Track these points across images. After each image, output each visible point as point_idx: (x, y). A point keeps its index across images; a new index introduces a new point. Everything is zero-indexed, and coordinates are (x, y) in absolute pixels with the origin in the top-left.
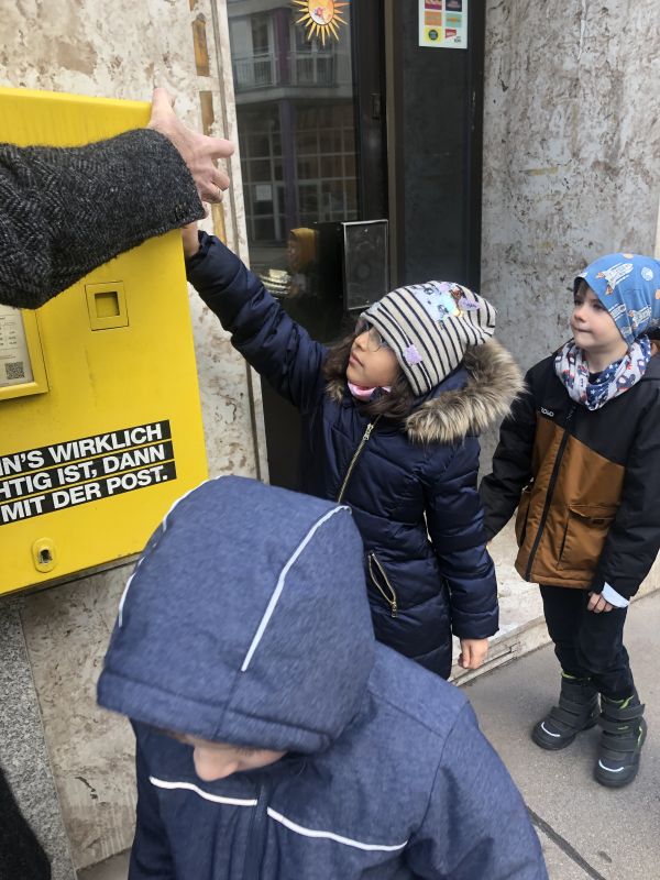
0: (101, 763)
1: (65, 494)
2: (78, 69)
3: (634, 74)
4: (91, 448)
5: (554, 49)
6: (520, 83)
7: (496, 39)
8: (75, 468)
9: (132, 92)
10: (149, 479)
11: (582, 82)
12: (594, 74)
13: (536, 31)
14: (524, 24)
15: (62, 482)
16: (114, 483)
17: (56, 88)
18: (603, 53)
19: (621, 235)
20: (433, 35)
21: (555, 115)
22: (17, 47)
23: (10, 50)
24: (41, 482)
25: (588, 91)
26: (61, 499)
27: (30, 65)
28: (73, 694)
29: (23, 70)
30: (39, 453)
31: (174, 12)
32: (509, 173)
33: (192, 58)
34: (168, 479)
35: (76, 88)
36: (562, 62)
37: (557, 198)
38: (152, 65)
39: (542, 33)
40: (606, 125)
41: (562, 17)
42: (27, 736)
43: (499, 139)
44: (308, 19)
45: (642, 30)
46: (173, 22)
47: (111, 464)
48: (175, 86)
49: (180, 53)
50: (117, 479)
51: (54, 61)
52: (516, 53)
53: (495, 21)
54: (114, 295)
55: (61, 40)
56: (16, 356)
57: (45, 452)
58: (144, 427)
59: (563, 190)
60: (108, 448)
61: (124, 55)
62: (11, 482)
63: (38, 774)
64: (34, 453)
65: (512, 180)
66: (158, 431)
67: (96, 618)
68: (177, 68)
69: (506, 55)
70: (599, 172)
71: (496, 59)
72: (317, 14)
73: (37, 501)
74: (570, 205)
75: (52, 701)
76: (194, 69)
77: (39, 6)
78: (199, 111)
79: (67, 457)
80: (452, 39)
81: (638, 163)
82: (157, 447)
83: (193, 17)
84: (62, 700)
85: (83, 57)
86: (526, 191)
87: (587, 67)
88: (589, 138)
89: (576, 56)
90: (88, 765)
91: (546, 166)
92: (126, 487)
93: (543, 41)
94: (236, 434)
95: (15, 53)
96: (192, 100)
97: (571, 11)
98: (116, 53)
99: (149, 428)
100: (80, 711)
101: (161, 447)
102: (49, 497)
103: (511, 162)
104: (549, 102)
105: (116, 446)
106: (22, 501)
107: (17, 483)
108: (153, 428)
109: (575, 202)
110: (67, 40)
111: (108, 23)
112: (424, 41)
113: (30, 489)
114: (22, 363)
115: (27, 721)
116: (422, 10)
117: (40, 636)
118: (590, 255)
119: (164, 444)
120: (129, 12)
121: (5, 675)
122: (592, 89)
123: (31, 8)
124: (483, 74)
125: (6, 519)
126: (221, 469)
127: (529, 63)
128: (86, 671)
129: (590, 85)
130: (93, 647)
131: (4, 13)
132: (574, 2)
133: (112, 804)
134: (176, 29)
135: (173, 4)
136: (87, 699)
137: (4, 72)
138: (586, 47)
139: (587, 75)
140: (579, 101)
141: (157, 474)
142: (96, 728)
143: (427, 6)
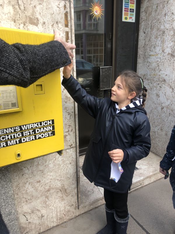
0: (30, 211)
1: (25, 138)
2: (34, 25)
4: (33, 126)
5: (158, 23)
6: (149, 32)
7: (143, 20)
8: (28, 131)
9: (48, 31)
10: (48, 135)
11: (166, 32)
12: (169, 30)
13: (154, 18)
14: (151, 16)
15: (24, 135)
17: (28, 29)
18: (172, 25)
20: (126, 18)
21: (158, 40)
22: (18, 18)
23: (16, 19)
24: (19, 135)
25: (167, 34)
26: (24, 140)
27: (21, 23)
28: (23, 192)
29: (19, 24)
30: (19, 127)
31: (60, 10)
32: (145, 55)
33: (64, 22)
34: (53, 135)
35: (33, 30)
36: (160, 27)
37: (158, 63)
38: (53, 24)
39: (155, 19)
41: (161, 15)
42: (10, 203)
43: (143, 46)
44: (93, 13)
46: (59, 13)
47: (38, 131)
48: (59, 30)
49: (61, 21)
50: (39, 135)
51: (28, 22)
52: (148, 24)
53: (143, 15)
54: (41, 85)
55: (30, 17)
56: (14, 101)
58: (47, 121)
59: (159, 60)
60: (37, 126)
61: (46, 21)
62: (11, 135)
63: (12, 214)
64: (17, 127)
65: (146, 57)
67: (30, 171)
68: (60, 25)
69: (145, 24)
70: (169, 56)
71: (142, 25)
72: (96, 12)
73: (18, 140)
74: (161, 64)
75: (17, 194)
76: (64, 25)
77: (24, 7)
78: (65, 36)
79: (26, 129)
80: (131, 20)
82: (50, 127)
83: (65, 12)
84: (20, 193)
85: (35, 21)
86: (149, 60)
87: (167, 28)
88: (167, 47)
89: (164, 25)
90: (26, 211)
91: (155, 54)
92: (41, 137)
93: (155, 21)
94: (70, 123)
95: (17, 20)
96: (63, 34)
97: (163, 13)
98: (44, 21)
100: (25, 197)
102: (21, 139)
103: (145, 52)
104: (156, 37)
105: (39, 126)
106: (13, 140)
108: (50, 121)
109: (162, 64)
110: (31, 17)
111: (42, 13)
112: (124, 20)
113: (16, 137)
114: (15, 103)
115: (10, 199)
116: (123, 12)
117: (15, 176)
118: (166, 78)
119: (52, 126)
120: (48, 10)
121: (5, 186)
122: (168, 34)
123: (22, 8)
124: (139, 29)
125: (9, 145)
126: (66, 132)
127: (151, 27)
128: (27, 185)
129: (168, 33)
130: (29, 179)
131: (15, 9)
132: (164, 11)
133: (32, 222)
134: (60, 15)
135: (59, 8)
136: (27, 193)
137: (14, 24)
138: (167, 23)
139: (167, 30)
140: (165, 37)
141: (50, 134)
142: (29, 201)
143: (125, 11)
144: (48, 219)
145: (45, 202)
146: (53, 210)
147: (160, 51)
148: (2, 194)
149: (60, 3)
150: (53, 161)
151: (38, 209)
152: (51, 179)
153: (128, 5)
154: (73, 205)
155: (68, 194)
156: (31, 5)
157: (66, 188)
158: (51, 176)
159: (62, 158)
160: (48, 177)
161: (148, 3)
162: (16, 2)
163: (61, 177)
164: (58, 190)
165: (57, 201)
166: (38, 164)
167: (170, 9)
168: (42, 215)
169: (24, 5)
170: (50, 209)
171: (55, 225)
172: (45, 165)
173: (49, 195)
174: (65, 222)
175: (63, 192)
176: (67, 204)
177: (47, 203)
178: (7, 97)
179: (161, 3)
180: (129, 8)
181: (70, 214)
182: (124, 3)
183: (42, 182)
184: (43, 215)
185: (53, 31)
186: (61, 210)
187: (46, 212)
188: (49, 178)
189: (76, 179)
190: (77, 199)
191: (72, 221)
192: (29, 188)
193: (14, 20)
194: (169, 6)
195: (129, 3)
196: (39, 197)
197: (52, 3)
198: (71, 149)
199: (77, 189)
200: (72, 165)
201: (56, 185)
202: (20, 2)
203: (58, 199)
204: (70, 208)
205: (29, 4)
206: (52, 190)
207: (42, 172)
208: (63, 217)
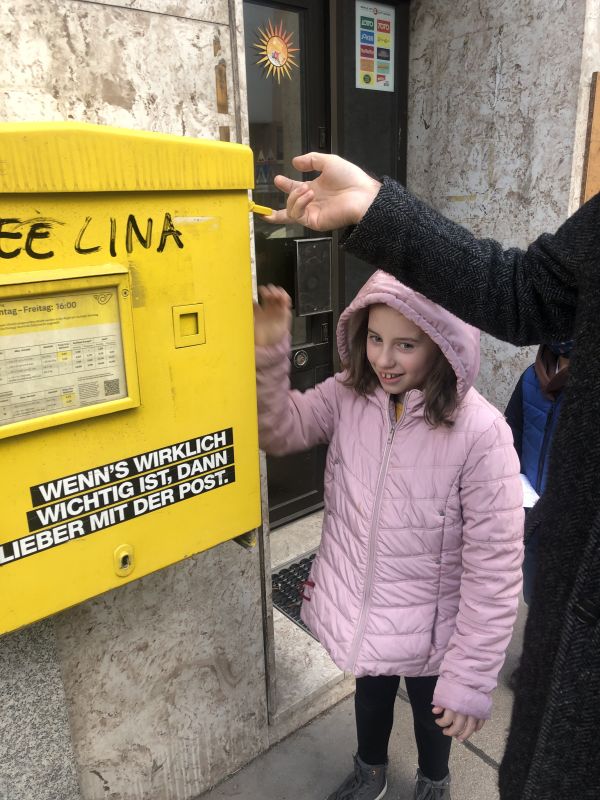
0: (114, 755)
1: (144, 501)
2: (119, 105)
3: (542, 121)
4: (168, 457)
5: (472, 97)
6: (441, 123)
7: (418, 85)
8: (154, 476)
9: (163, 125)
10: (213, 483)
11: (497, 126)
12: (508, 119)
13: (456, 80)
14: (445, 74)
15: (143, 490)
16: (185, 488)
17: (100, 121)
18: (516, 103)
20: (367, 79)
21: (473, 152)
22: (67, 81)
23: (61, 84)
24: (125, 492)
25: (502, 133)
26: (141, 506)
27: (79, 100)
28: (91, 691)
29: (72, 104)
30: (125, 464)
31: (200, 57)
32: (431, 199)
33: (214, 97)
34: (230, 482)
35: (118, 121)
36: (479, 108)
37: (475, 222)
38: (181, 103)
39: (461, 83)
40: (519, 163)
41: (479, 69)
42: (55, 736)
43: (422, 169)
44: (266, 61)
45: (551, 85)
46: (200, 66)
47: (184, 471)
48: (200, 122)
49: (204, 92)
50: (188, 485)
51: (99, 96)
52: (437, 98)
53: (417, 69)
54: (196, 315)
55: (105, 77)
56: (114, 374)
57: (130, 461)
58: (212, 435)
59: (481, 214)
60: (183, 456)
61: (158, 93)
62: (100, 493)
63: (64, 772)
64: (121, 463)
66: (223, 439)
67: (114, 615)
68: (202, 106)
69: (427, 101)
70: (513, 201)
71: (419, 102)
72: (273, 57)
73: (121, 509)
74: (487, 227)
75: (72, 699)
76: (215, 107)
77: (87, 45)
79: (148, 467)
80: (382, 83)
81: (548, 195)
82: (221, 453)
83: (216, 61)
84: (80, 697)
85: (124, 93)
87: (502, 113)
88: (504, 172)
89: (491, 104)
90: (103, 758)
91: (465, 193)
92: (195, 491)
93: (461, 90)
95: (65, 88)
96: (213, 134)
97: (487, 66)
98: (151, 92)
99: (216, 435)
100: (98, 706)
101: (225, 453)
102: (131, 504)
103: (433, 189)
104: (468, 141)
105: (189, 453)
106: (108, 509)
107: (105, 493)
108: (220, 436)
109: (492, 225)
110: (111, 78)
111: (146, 64)
112: (360, 84)
113: (116, 499)
114: (118, 380)
115: (56, 721)
116: (358, 58)
117: (65, 636)
119: (227, 450)
120: (163, 55)
121: (38, 678)
122: (506, 131)
123: (80, 46)
124: (407, 114)
127: (449, 107)
128: (104, 666)
129: (504, 129)
130: (111, 643)
131: (56, 50)
132: (490, 58)
133: (122, 794)
134: (203, 72)
135: (200, 49)
136: (103, 694)
137: (55, 104)
138: (501, 96)
139: (502, 121)
140: (495, 141)
141: (220, 477)
142: (111, 721)
143: (363, 54)
144: (173, 775)
145: (165, 717)
146: (192, 742)
147: (480, 183)
148: (28, 706)
149: (200, 30)
150: (186, 569)
151: (142, 744)
152: (183, 634)
154: (254, 714)
155: (235, 677)
156: (110, 38)
157: (230, 657)
158: (183, 624)
160: (172, 627)
161: (434, 30)
162: (60, 24)
163: (215, 624)
164: (207, 669)
165: (203, 707)
166: (140, 587)
167: (508, 51)
168: (155, 762)
169: (86, 38)
170: (181, 738)
171: (198, 791)
172: (162, 586)
173: (178, 691)
174: (231, 776)
175: (220, 674)
176: (235, 712)
177: (171, 720)
178: (90, 363)
179: (478, 31)
180: (376, 45)
181: (245, 748)
182: (358, 29)
183: (152, 648)
184: (159, 764)
185: (181, 127)
186: (217, 736)
187: (166, 750)
188: (175, 632)
189: (261, 625)
190: (264, 691)
191: (252, 769)
192: (112, 673)
193: (55, 87)
194: (505, 42)
195: (373, 28)
196: (143, 703)
197: (176, 32)
199: (263, 657)
200: (247, 578)
201: (198, 654)
202: (73, 26)
203: (206, 700)
204: (244, 726)
205: (102, 32)
206: (186, 670)
207: (154, 615)
208: (223, 761)
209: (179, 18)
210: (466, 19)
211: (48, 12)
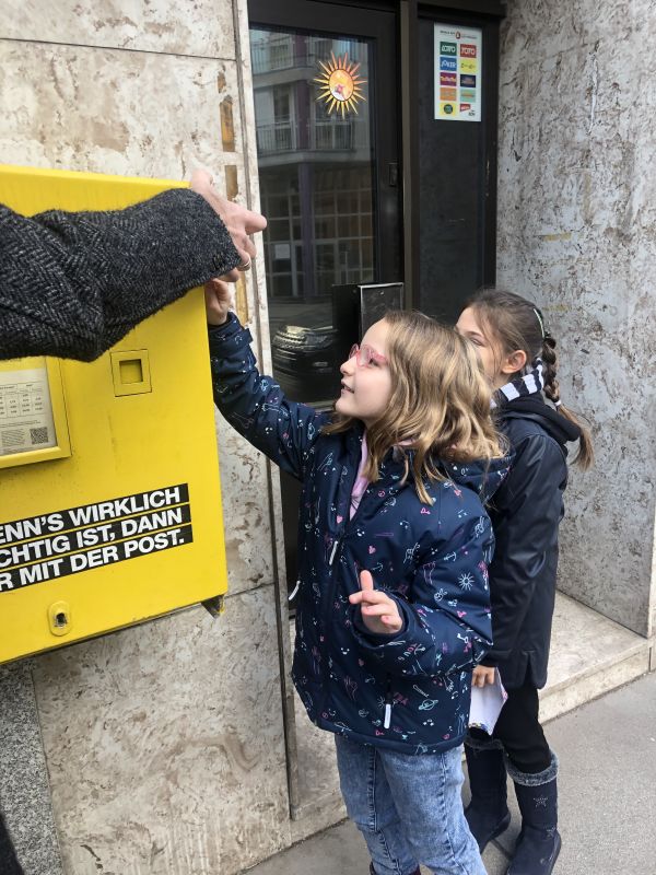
0: (107, 831)
1: (82, 557)
2: (111, 147)
3: (645, 145)
4: (110, 511)
5: (566, 122)
6: (532, 154)
7: (508, 112)
8: (94, 531)
9: (161, 166)
10: (166, 542)
11: (593, 153)
12: (605, 145)
13: (548, 105)
14: (537, 99)
15: (80, 545)
16: (131, 546)
17: (90, 164)
18: (614, 126)
19: (635, 299)
20: (448, 109)
21: (568, 184)
22: (55, 127)
23: (48, 129)
24: (60, 545)
25: (599, 162)
26: (79, 562)
27: (67, 144)
28: (81, 759)
29: (60, 149)
30: (59, 516)
31: (202, 94)
32: (523, 238)
33: (219, 135)
34: (186, 542)
35: (110, 164)
36: (574, 135)
37: (570, 263)
38: (181, 143)
39: (553, 108)
40: (618, 194)
41: (573, 92)
42: (34, 802)
43: (513, 205)
44: (328, 96)
45: (652, 104)
46: (202, 104)
47: (130, 527)
48: (203, 161)
49: (206, 130)
50: (135, 543)
51: (90, 140)
52: (529, 126)
53: (508, 96)
54: (140, 361)
55: (96, 120)
56: (41, 422)
57: (65, 515)
58: (163, 490)
59: (577, 254)
60: (127, 511)
61: (154, 133)
62: (31, 545)
63: (43, 841)
64: (55, 516)
65: (526, 245)
66: (177, 495)
67: (108, 679)
68: (204, 145)
69: (518, 128)
70: (611, 238)
71: (509, 131)
72: (337, 91)
73: (56, 564)
74: (583, 269)
75: (60, 765)
76: (220, 145)
77: (76, 88)
78: (224, 184)
79: (86, 520)
80: (467, 112)
81: (650, 230)
82: (175, 510)
83: (221, 98)
84: (70, 764)
85: (117, 136)
86: (539, 255)
87: (598, 139)
88: (602, 206)
89: (587, 130)
90: (94, 833)
91: (560, 231)
92: (143, 550)
93: (554, 115)
94: (253, 493)
95: (52, 133)
96: (217, 174)
97: (582, 86)
98: (147, 132)
99: (167, 491)
100: (88, 777)
101: (179, 510)
102: (67, 560)
103: (525, 227)
104: (561, 172)
105: (135, 509)
106: (40, 564)
107: (37, 546)
108: (172, 491)
109: (588, 267)
110: (102, 121)
111: (141, 104)
112: (439, 114)
113: (49, 552)
114: (46, 428)
115: (35, 786)
116: (438, 87)
117: (52, 697)
118: (605, 318)
119: (181, 507)
120: (161, 94)
121: (14, 738)
122: (603, 160)
123: (69, 90)
124: (496, 145)
125: (24, 582)
126: (237, 529)
127: (541, 135)
128: (96, 733)
129: (602, 156)
130: (104, 710)
131: (43, 95)
132: (584, 78)
134: (205, 110)
135: (202, 86)
136: (95, 764)
137: (41, 150)
138: (597, 120)
139: (599, 147)
140: (590, 171)
141: (174, 537)
142: (104, 794)
143: (442, 83)
144: (176, 861)
145: (166, 797)
146: (197, 827)
147: (575, 220)
148: (3, 767)
149: (202, 67)
150: (190, 637)
151: (139, 823)
152: (187, 707)
153: (455, 60)
154: (273, 805)
155: (249, 761)
156: (102, 80)
157: (243, 738)
158: (186, 696)
159: (226, 628)
160: (174, 698)
161: (525, 51)
162: (47, 69)
163: (224, 699)
164: (215, 748)
165: (210, 790)
166: (137, 652)
167: (604, 69)
168: (154, 845)
169: (75, 82)
170: (185, 822)
172: (162, 653)
173: (181, 769)
174: (244, 871)
175: (231, 756)
176: (250, 800)
177: (173, 800)
178: (13, 410)
179: (572, 49)
180: (459, 72)
181: (262, 842)
182: (437, 56)
183: (150, 719)
184: (159, 847)
185: (180, 167)
186: (227, 823)
187: (168, 832)
188: (177, 704)
189: (280, 705)
190: (285, 781)
191: (268, 867)
192: (105, 743)
193: (41, 133)
194: (601, 59)
195: (455, 54)
196: (141, 778)
197: (175, 70)
198: (259, 591)
199: (283, 741)
200: (263, 652)
201: (204, 731)
202: (60, 71)
203: (215, 782)
204: (261, 817)
205: (92, 75)
206: (189, 747)
207: (153, 683)
208: (235, 853)
209: (178, 55)
210: (559, 37)
211: (34, 58)
